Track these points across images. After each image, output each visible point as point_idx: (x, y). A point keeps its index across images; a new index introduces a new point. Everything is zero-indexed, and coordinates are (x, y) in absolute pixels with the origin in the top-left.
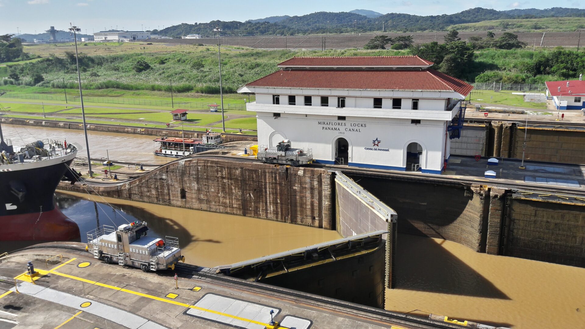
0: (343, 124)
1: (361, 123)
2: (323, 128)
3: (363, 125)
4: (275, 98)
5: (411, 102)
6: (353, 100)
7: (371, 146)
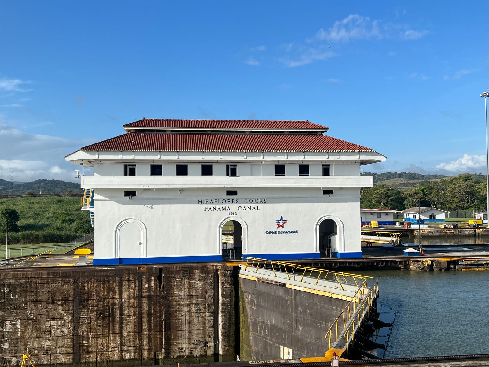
0: (235, 201)
1: (259, 198)
2: (205, 208)
3: (263, 201)
4: (128, 167)
5: (321, 169)
6: (248, 167)
7: (274, 228)
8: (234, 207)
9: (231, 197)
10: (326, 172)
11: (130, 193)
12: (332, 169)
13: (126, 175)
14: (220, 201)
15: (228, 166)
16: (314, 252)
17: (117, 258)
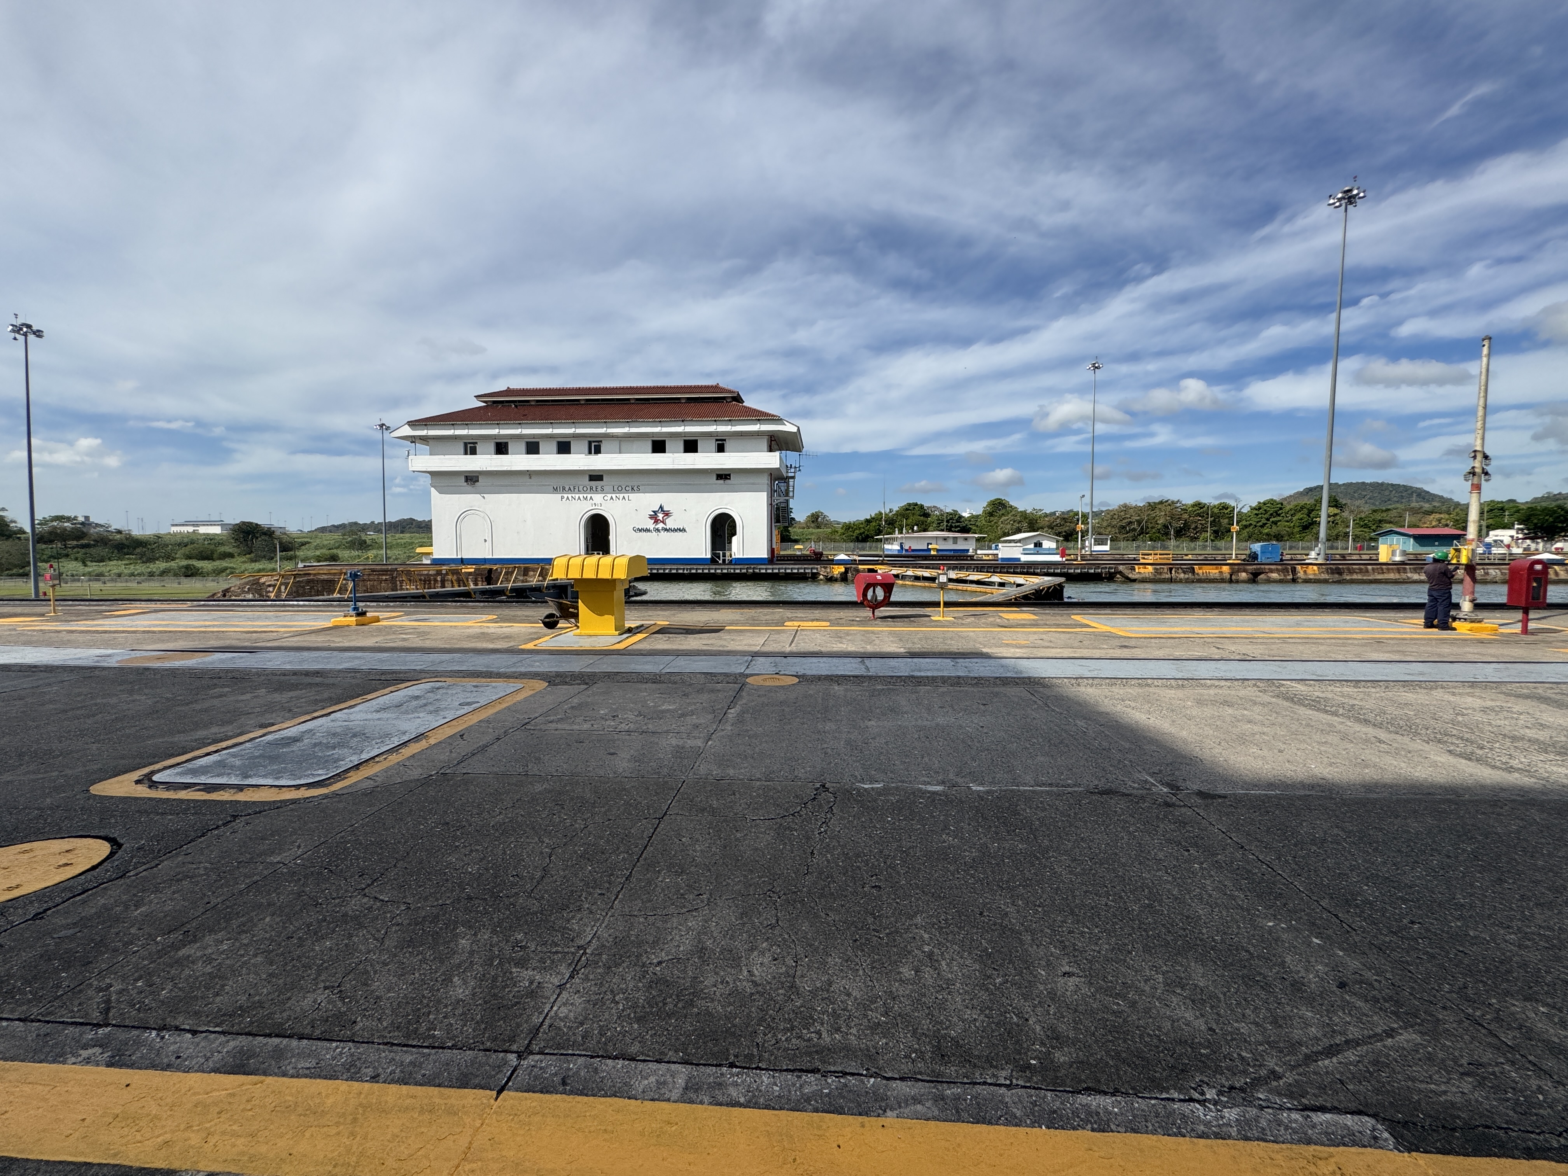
0: (599, 488)
1: (630, 484)
2: (562, 498)
3: (635, 488)
4: (469, 446)
5: (713, 445)
6: (615, 444)
7: (650, 524)
8: (598, 498)
9: (594, 483)
10: (721, 449)
11: (472, 479)
12: (727, 446)
13: (466, 453)
14: (581, 489)
15: (590, 443)
16: (704, 556)
17: (459, 557)
